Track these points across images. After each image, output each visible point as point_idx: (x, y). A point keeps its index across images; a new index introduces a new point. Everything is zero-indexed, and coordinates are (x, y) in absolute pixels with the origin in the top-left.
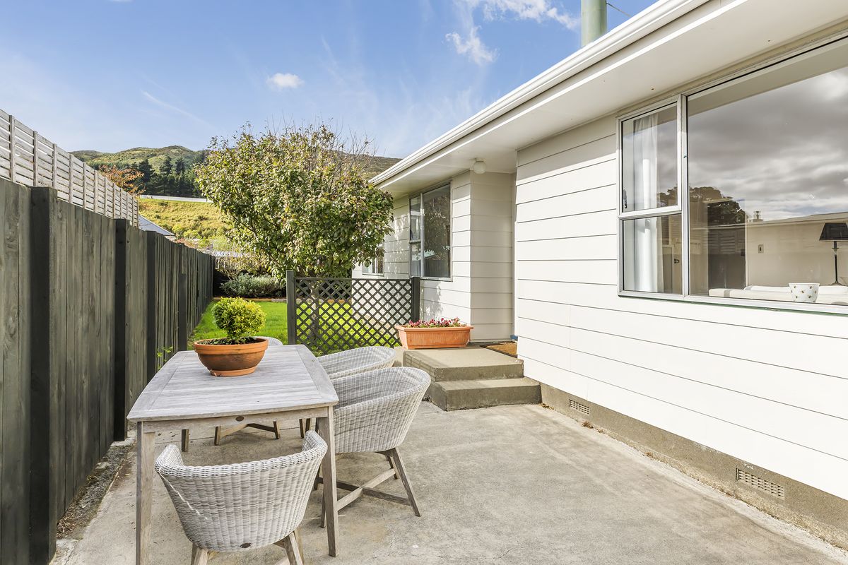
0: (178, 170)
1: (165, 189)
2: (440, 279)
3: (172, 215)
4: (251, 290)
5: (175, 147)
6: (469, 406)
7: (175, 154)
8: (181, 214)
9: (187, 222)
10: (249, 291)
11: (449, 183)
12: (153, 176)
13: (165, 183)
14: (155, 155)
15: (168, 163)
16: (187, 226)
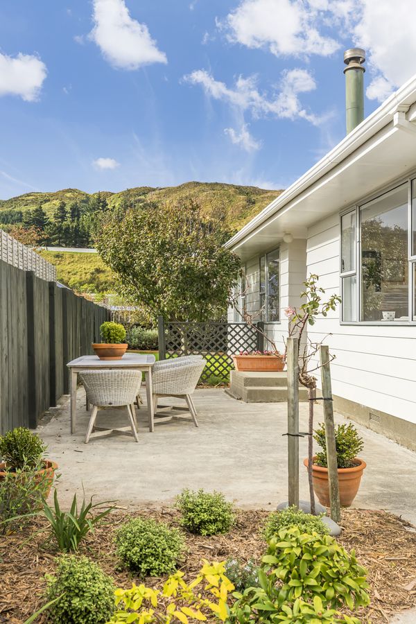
0: (73, 216)
1: (60, 238)
2: (274, 322)
3: (68, 268)
4: (143, 342)
5: (70, 191)
6: (263, 400)
7: (70, 198)
8: (76, 267)
9: (83, 276)
10: (141, 343)
11: (278, 248)
12: (48, 225)
13: (60, 232)
14: (49, 200)
15: (62, 208)
16: (84, 279)
